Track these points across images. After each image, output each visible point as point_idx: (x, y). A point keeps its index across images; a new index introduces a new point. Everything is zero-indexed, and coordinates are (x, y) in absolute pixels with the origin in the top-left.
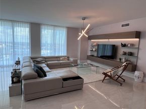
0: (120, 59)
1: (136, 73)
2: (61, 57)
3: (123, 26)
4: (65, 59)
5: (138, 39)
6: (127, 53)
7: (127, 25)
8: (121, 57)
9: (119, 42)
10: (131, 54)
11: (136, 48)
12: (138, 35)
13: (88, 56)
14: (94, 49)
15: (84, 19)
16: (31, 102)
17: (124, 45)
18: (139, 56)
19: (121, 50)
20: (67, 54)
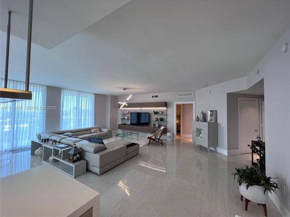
0: (154, 125)
1: (168, 134)
2: (92, 128)
3: (153, 97)
4: (97, 130)
5: (166, 108)
6: (159, 119)
7: (157, 96)
8: (155, 123)
9: (152, 110)
10: (162, 120)
11: (165, 115)
12: (165, 104)
13: (119, 125)
14: (126, 118)
15: (125, 89)
16: (111, 173)
17: (156, 113)
18: (168, 120)
19: (154, 117)
20: (95, 125)
